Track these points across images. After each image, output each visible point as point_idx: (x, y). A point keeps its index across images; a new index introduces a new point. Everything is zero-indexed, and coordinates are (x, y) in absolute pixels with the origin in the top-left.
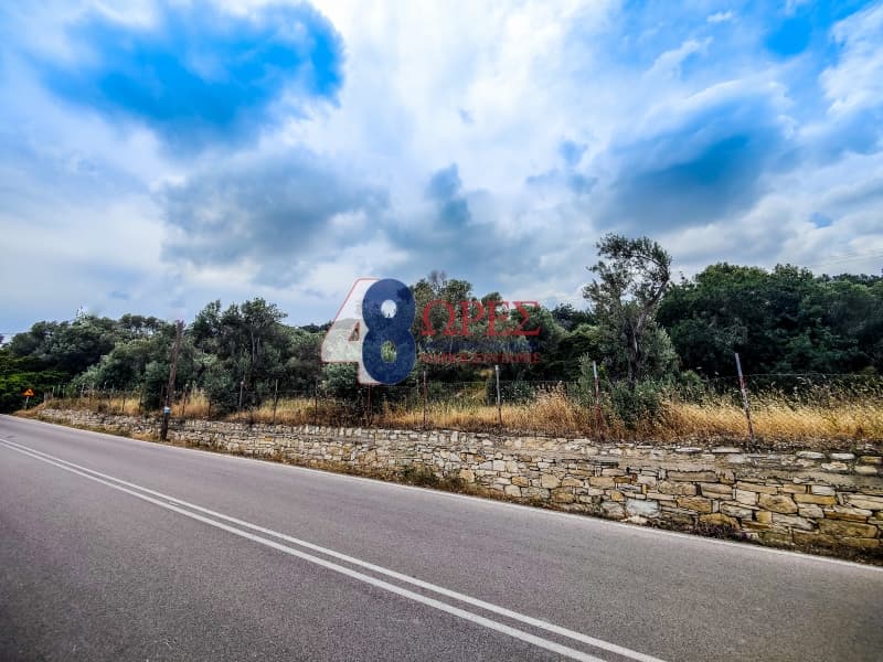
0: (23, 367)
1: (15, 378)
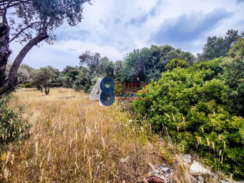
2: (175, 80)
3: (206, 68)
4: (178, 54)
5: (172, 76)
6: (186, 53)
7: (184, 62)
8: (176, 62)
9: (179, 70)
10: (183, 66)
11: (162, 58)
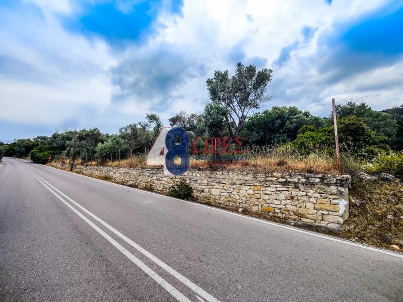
0: (49, 149)
1: (46, 153)
2: (307, 138)
3: (325, 132)
4: (306, 119)
5: (304, 136)
6: (315, 118)
7: (312, 127)
8: (307, 128)
9: (309, 133)
10: (312, 131)
11: (288, 122)
